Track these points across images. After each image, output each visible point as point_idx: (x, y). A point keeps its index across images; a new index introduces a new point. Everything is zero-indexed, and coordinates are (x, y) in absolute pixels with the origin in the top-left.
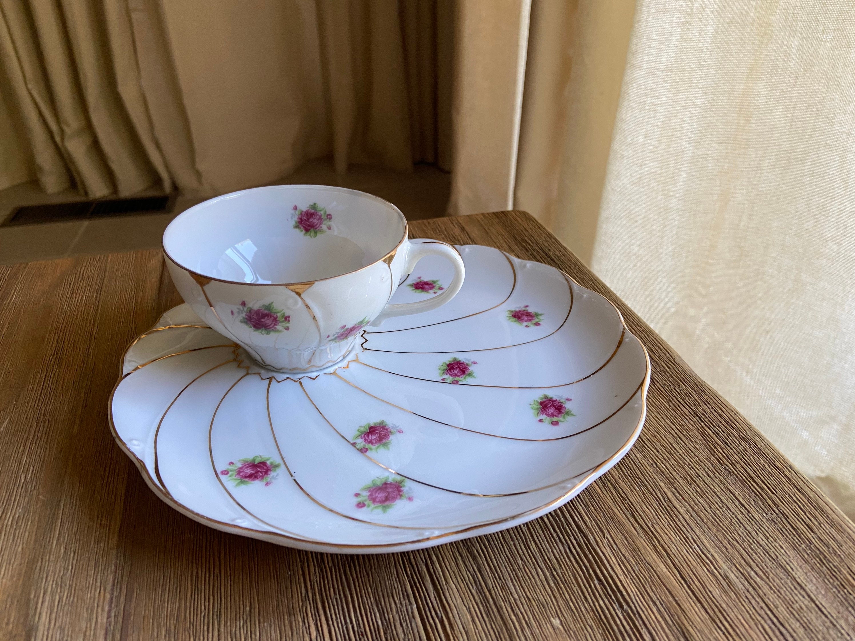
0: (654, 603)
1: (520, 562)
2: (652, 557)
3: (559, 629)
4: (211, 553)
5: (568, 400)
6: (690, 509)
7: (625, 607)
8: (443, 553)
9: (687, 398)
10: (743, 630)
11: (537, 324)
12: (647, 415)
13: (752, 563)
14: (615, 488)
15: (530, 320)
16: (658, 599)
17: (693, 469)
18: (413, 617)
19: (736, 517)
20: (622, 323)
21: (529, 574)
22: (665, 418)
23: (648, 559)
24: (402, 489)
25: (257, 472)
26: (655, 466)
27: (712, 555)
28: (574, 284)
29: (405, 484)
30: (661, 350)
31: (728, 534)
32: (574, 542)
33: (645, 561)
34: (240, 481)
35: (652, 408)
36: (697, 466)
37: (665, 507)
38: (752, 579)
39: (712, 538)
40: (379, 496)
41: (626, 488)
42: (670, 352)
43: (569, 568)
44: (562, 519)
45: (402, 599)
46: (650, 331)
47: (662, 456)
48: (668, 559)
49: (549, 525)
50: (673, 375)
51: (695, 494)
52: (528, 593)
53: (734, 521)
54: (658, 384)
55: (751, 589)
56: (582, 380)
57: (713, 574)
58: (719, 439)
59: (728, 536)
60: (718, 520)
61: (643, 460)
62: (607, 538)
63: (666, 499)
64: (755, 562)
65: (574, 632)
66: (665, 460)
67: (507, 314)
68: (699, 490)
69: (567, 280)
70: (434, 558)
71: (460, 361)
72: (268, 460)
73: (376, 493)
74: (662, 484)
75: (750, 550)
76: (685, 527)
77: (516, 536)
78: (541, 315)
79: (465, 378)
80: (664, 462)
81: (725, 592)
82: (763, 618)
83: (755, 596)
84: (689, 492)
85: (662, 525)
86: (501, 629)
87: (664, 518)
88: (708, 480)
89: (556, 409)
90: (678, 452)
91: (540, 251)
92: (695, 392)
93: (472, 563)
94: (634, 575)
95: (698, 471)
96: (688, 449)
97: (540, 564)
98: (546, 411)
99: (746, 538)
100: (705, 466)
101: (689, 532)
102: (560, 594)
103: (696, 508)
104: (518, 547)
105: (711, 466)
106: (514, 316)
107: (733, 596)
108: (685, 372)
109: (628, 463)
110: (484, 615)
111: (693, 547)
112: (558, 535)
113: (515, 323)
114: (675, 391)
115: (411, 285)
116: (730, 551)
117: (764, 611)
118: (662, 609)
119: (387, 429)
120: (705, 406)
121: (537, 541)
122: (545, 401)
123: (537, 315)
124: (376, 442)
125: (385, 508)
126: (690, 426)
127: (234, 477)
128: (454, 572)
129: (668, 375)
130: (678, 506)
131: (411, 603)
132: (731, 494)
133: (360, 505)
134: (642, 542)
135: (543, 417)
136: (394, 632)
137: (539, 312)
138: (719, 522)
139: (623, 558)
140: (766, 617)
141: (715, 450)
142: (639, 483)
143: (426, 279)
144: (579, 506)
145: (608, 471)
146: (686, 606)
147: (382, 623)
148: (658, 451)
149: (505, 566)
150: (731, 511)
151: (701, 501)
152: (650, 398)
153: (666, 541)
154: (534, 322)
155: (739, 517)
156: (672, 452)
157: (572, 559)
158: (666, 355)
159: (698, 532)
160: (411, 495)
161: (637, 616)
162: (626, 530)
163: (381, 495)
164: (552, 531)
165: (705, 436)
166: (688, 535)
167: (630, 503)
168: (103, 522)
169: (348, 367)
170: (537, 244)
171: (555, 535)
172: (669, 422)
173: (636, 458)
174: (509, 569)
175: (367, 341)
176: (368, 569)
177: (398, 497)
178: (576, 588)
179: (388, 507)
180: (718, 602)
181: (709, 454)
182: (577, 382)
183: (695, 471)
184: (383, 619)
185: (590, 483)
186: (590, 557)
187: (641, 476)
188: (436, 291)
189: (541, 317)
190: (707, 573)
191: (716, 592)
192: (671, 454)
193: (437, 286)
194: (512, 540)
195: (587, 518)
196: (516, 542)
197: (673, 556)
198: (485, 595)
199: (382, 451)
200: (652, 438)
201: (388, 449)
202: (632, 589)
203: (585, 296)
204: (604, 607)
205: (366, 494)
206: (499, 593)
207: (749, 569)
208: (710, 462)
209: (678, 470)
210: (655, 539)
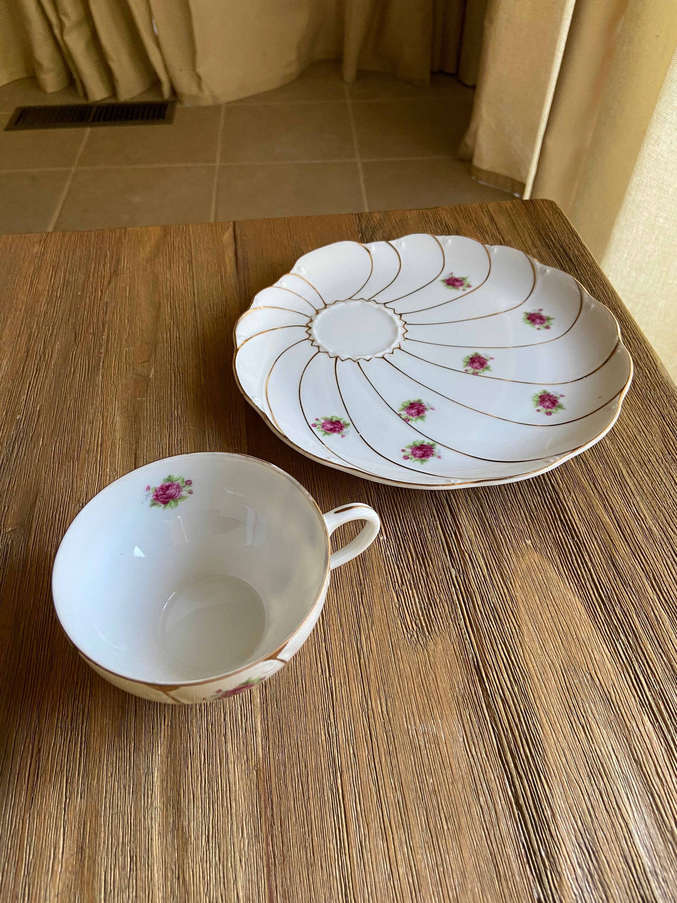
0: (596, 539)
1: (509, 505)
2: (601, 511)
3: (530, 546)
4: (308, 476)
5: (562, 396)
6: (637, 484)
7: (576, 539)
8: (458, 493)
9: (658, 401)
10: (652, 561)
11: (547, 327)
12: (621, 411)
13: (671, 523)
14: (585, 464)
15: (542, 323)
16: (599, 537)
17: (647, 455)
18: (437, 528)
19: (669, 492)
20: (618, 336)
21: (515, 513)
22: (636, 415)
23: (598, 512)
24: (434, 450)
25: (335, 428)
26: (619, 451)
27: (644, 515)
28: (585, 294)
29: (436, 447)
30: (648, 357)
31: (660, 503)
32: (549, 496)
33: (595, 513)
34: (324, 432)
35: (627, 406)
36: (651, 454)
37: (619, 480)
38: (668, 532)
39: (647, 504)
40: (418, 453)
41: (593, 464)
42: (655, 360)
43: (542, 512)
44: (543, 481)
45: (430, 518)
46: (643, 339)
47: (626, 444)
48: (612, 514)
49: (533, 484)
50: (652, 381)
51: (643, 474)
52: (513, 524)
53: (667, 494)
54: (637, 387)
55: (665, 539)
56: (575, 381)
57: (642, 527)
58: (674, 436)
59: (659, 504)
60: (655, 493)
61: (611, 446)
62: (572, 496)
63: (621, 475)
64: (673, 523)
65: (539, 549)
66: (628, 447)
67: (523, 316)
68: (647, 471)
69: (579, 289)
70: (452, 496)
71: (480, 356)
72: (341, 420)
73: (416, 450)
74: (621, 464)
75: (672, 515)
76: (629, 495)
77: (508, 488)
78: (552, 319)
79: (483, 371)
80: (626, 449)
81: (647, 538)
82: (668, 557)
83: (667, 543)
84: (639, 472)
85: (613, 492)
86: (493, 542)
87: (616, 488)
88: (656, 465)
89: (551, 402)
90: (639, 443)
91: (561, 249)
92: (666, 396)
93: (477, 502)
94: (586, 521)
95: (650, 458)
96: (647, 441)
97: (523, 507)
98: (543, 403)
99: (672, 506)
100: (657, 454)
101: (631, 498)
102: (534, 526)
103: (641, 483)
104: (509, 495)
105: (661, 455)
106: (529, 318)
107: (651, 541)
108: (662, 377)
109: (599, 447)
110: (482, 533)
111: (632, 508)
112: (538, 491)
113: (528, 325)
114: (650, 394)
115: (444, 281)
116: (658, 513)
117: (671, 553)
118: (600, 543)
119: (423, 406)
120: (670, 408)
121: (523, 493)
122: (544, 396)
123: (548, 319)
124: (415, 415)
125: (422, 461)
126: (654, 423)
127: (320, 429)
128: (464, 506)
129: (648, 380)
130: (628, 481)
131: (436, 521)
132: (670, 477)
133: (406, 458)
134: (597, 502)
135: (540, 408)
136: (425, 535)
137: (551, 317)
138: (655, 494)
139: (581, 510)
140: (670, 556)
141: (668, 443)
142: (604, 462)
143: (457, 275)
144: (556, 473)
145: (583, 453)
146: (617, 543)
147: (417, 529)
148: (624, 440)
149: (499, 506)
150: (666, 487)
151: (646, 478)
152: (628, 398)
153: (613, 502)
154: (545, 325)
155: (671, 493)
156: (635, 442)
157: (545, 506)
158: (650, 362)
159: (638, 499)
160: (440, 455)
161: (583, 545)
162: (587, 493)
163: (419, 453)
164: (534, 488)
165: (664, 432)
166: (630, 500)
167: (593, 475)
168: (236, 448)
169: (393, 353)
170: (559, 241)
171: (536, 491)
172: (638, 419)
173: (605, 444)
174: (501, 508)
175: (407, 331)
176: (409, 498)
177: (431, 455)
178: (545, 524)
179: (424, 461)
180: (639, 543)
181: (663, 445)
182: (571, 382)
183: (648, 457)
184: (418, 527)
185: (568, 459)
186: (558, 507)
187: (606, 457)
188: (465, 288)
189: (551, 321)
190: (637, 525)
191: (640, 538)
192: (633, 443)
193: (466, 283)
194: (506, 490)
195: (560, 482)
196: (508, 492)
197: (616, 512)
198: (484, 522)
199: (419, 421)
200: (622, 430)
201: (424, 420)
202: (583, 529)
203: (592, 306)
204: (562, 537)
205: (409, 451)
206: (493, 522)
207: (668, 527)
208: (661, 452)
209: (636, 456)
210: (606, 500)
